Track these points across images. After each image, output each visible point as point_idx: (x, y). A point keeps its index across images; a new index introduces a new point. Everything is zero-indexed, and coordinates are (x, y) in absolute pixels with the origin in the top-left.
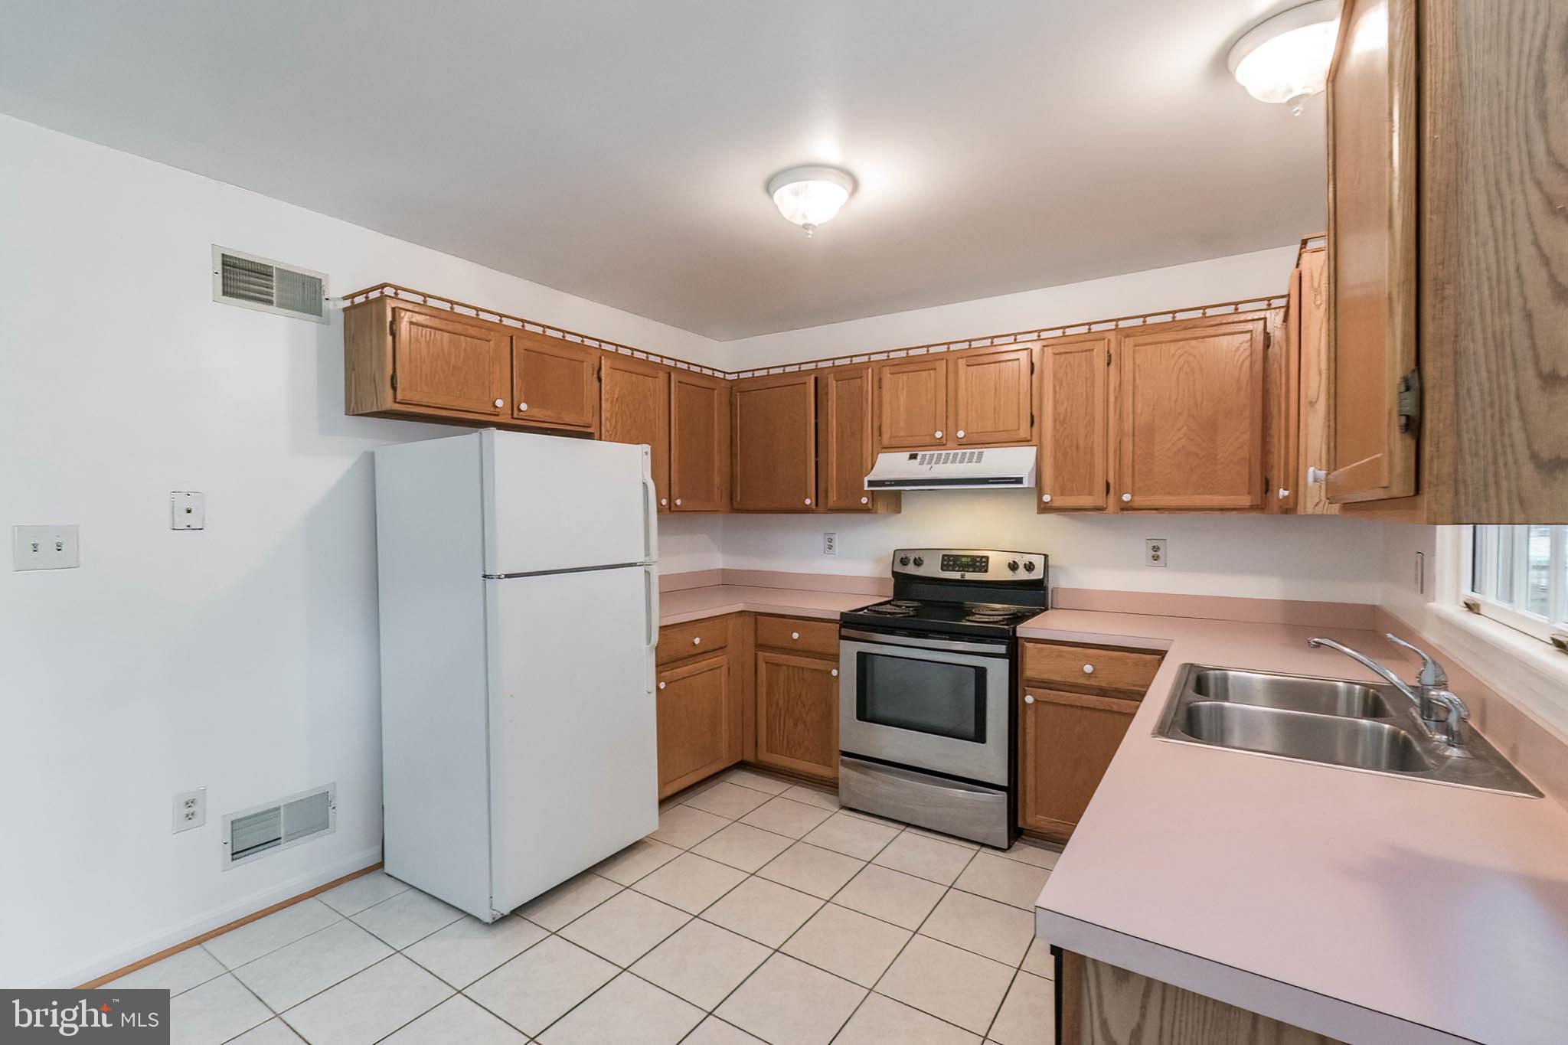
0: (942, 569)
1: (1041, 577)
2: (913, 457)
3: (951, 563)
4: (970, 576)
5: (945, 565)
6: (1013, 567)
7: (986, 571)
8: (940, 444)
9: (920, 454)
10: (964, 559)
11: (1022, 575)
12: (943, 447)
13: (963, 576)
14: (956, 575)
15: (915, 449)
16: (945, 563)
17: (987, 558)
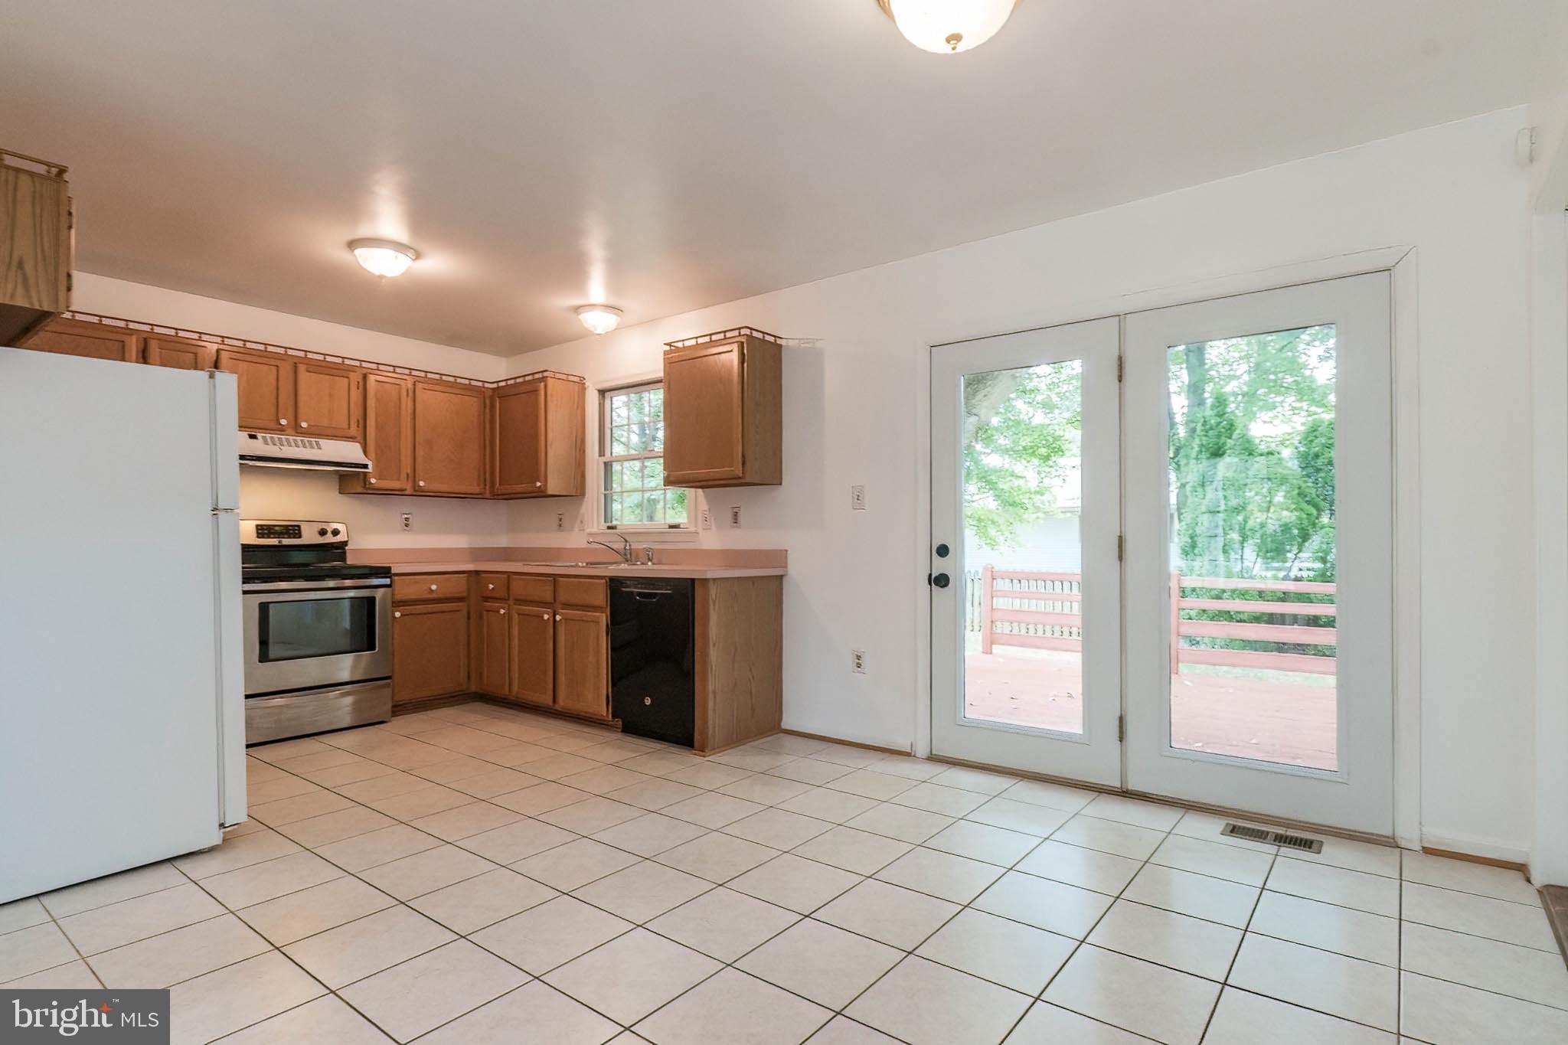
0: (258, 537)
1: (346, 539)
2: (253, 437)
3: (266, 532)
4: (286, 541)
5: (260, 533)
6: (323, 533)
7: (300, 537)
8: (281, 430)
9: (259, 435)
10: (277, 528)
11: (329, 539)
12: (282, 433)
13: (280, 542)
14: (274, 541)
15: (254, 430)
16: (260, 531)
17: (299, 526)
